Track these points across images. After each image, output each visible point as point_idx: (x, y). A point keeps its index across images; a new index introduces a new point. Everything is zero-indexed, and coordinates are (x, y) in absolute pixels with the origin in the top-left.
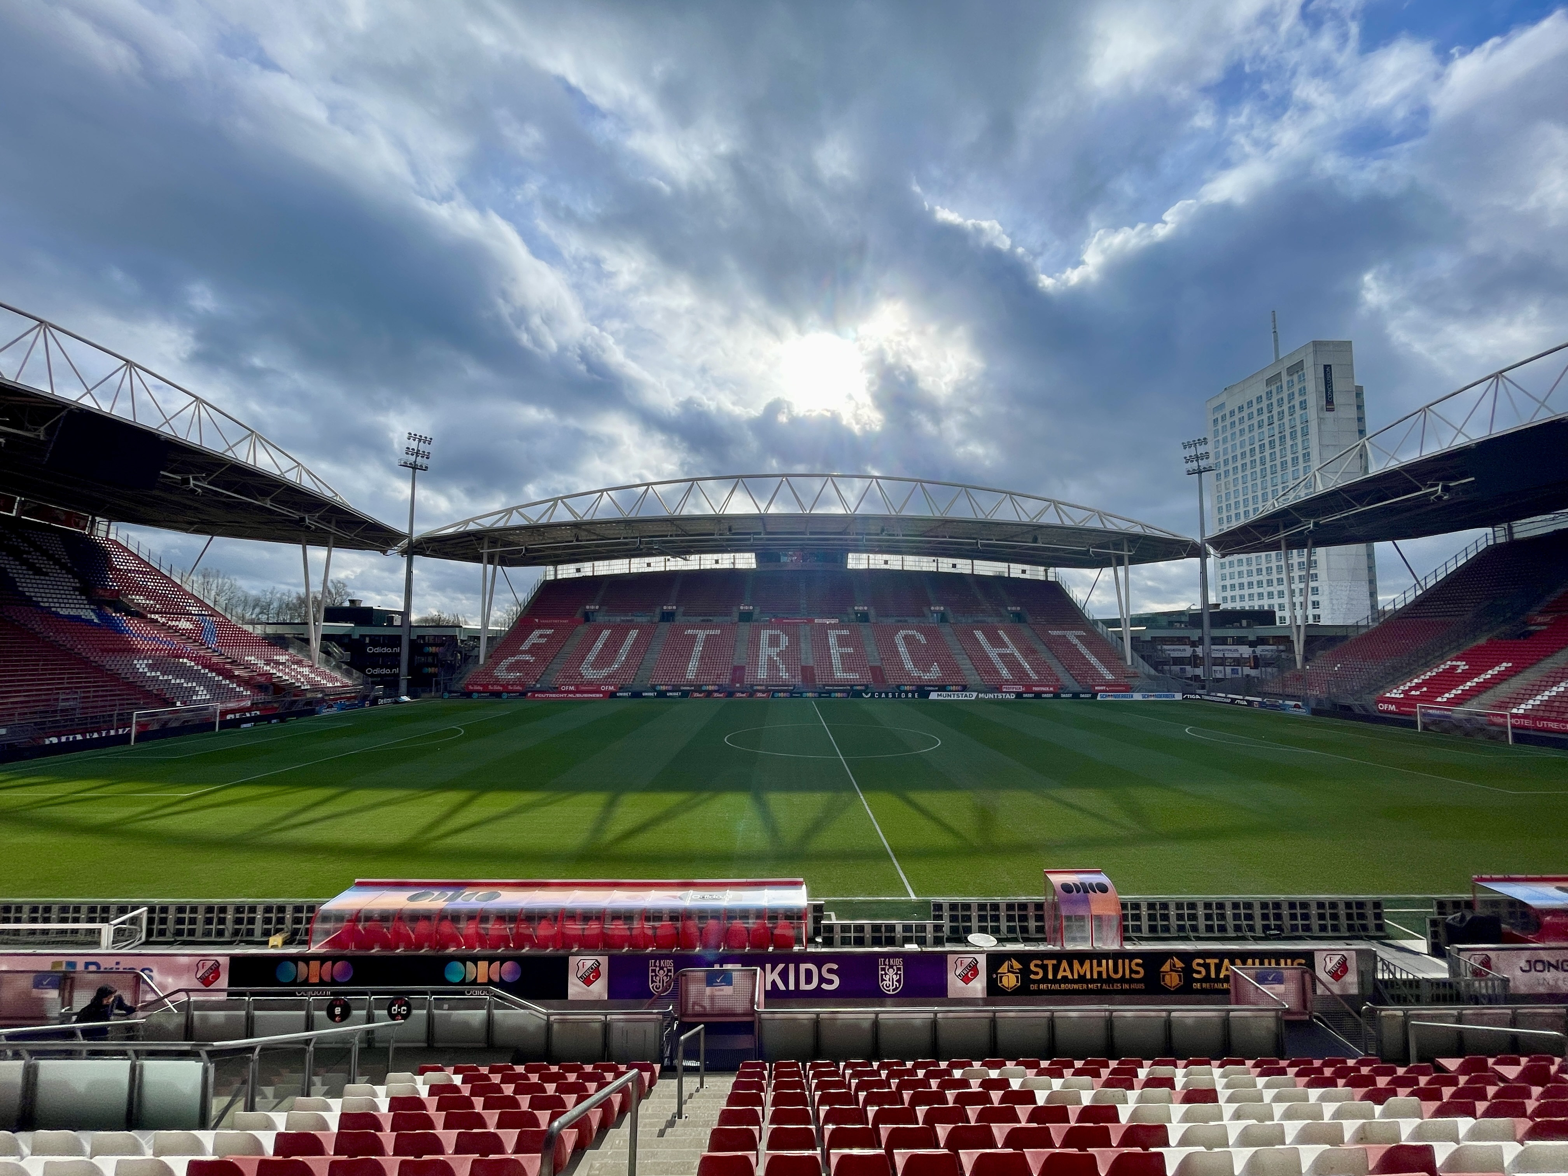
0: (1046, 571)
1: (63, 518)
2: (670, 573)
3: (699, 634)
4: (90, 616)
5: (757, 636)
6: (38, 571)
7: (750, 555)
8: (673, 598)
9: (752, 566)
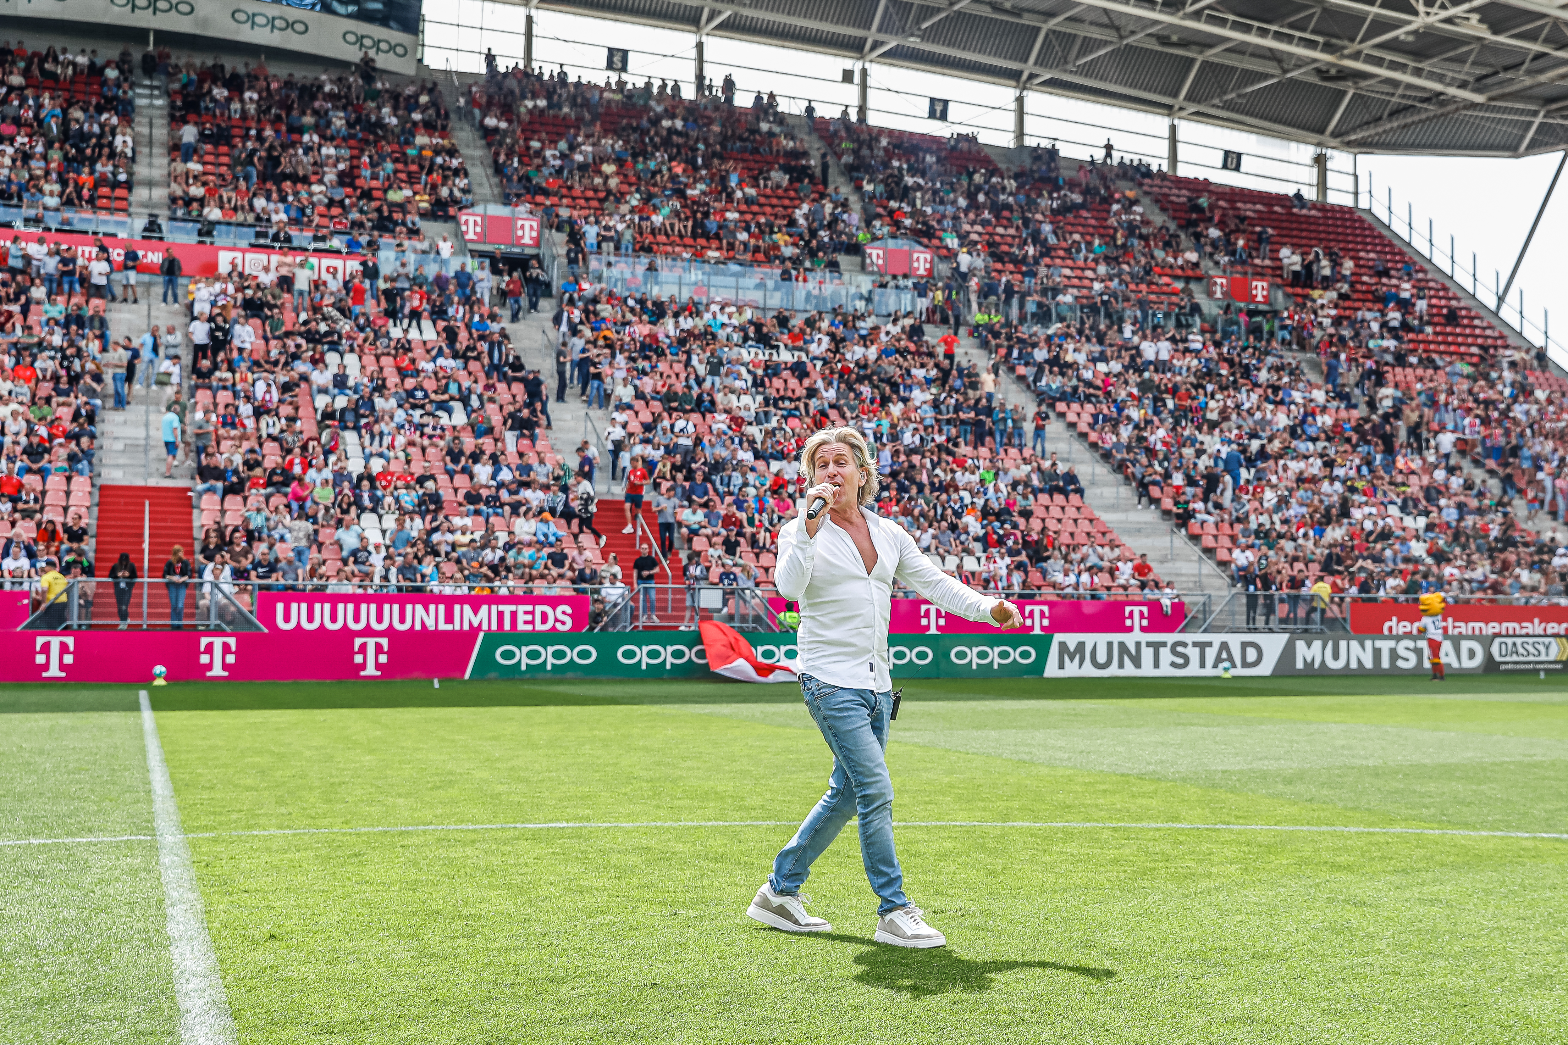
0: (1320, 161)
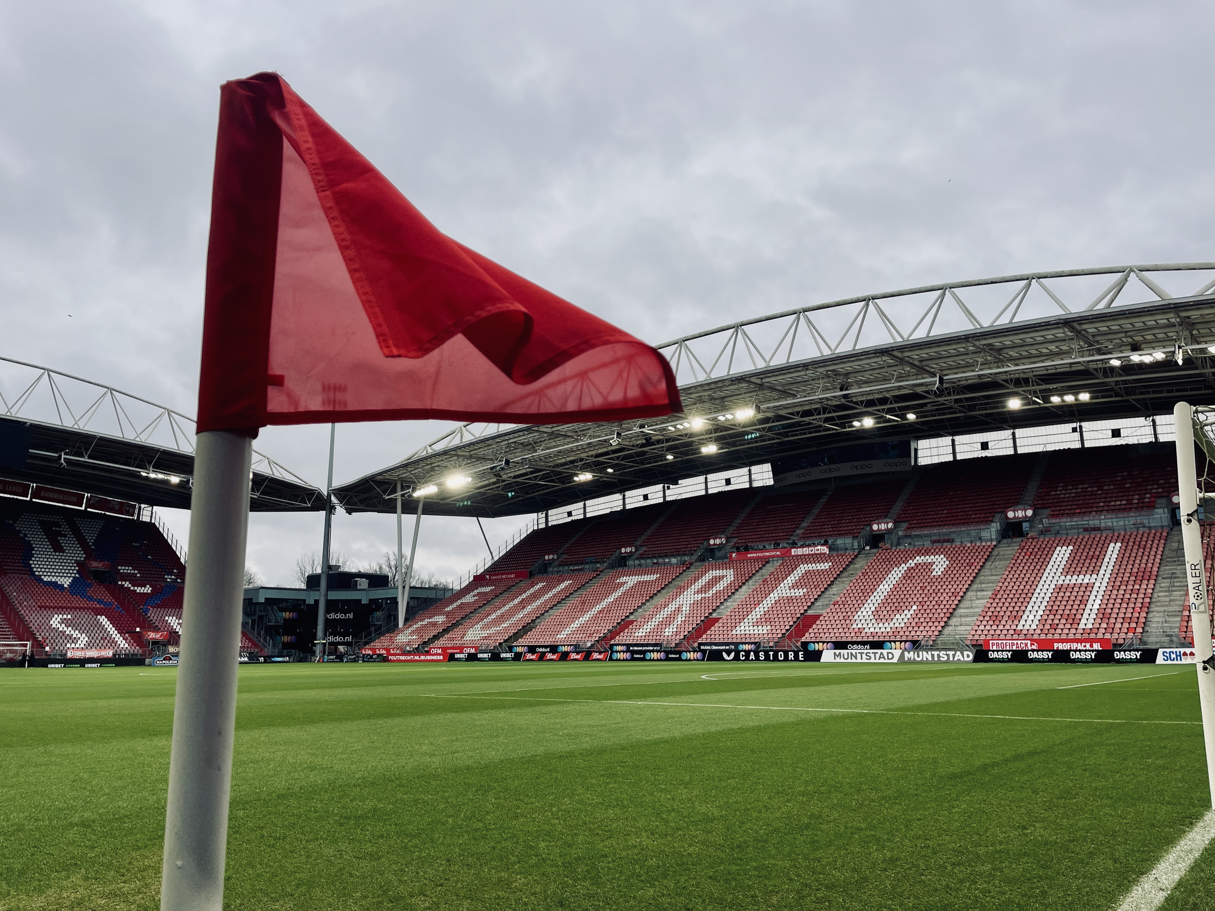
1: (117, 508)
2: (666, 505)
3: (631, 581)
4: (66, 582)
5: (696, 579)
6: (58, 548)
7: (768, 467)
8: (644, 537)
9: (771, 482)
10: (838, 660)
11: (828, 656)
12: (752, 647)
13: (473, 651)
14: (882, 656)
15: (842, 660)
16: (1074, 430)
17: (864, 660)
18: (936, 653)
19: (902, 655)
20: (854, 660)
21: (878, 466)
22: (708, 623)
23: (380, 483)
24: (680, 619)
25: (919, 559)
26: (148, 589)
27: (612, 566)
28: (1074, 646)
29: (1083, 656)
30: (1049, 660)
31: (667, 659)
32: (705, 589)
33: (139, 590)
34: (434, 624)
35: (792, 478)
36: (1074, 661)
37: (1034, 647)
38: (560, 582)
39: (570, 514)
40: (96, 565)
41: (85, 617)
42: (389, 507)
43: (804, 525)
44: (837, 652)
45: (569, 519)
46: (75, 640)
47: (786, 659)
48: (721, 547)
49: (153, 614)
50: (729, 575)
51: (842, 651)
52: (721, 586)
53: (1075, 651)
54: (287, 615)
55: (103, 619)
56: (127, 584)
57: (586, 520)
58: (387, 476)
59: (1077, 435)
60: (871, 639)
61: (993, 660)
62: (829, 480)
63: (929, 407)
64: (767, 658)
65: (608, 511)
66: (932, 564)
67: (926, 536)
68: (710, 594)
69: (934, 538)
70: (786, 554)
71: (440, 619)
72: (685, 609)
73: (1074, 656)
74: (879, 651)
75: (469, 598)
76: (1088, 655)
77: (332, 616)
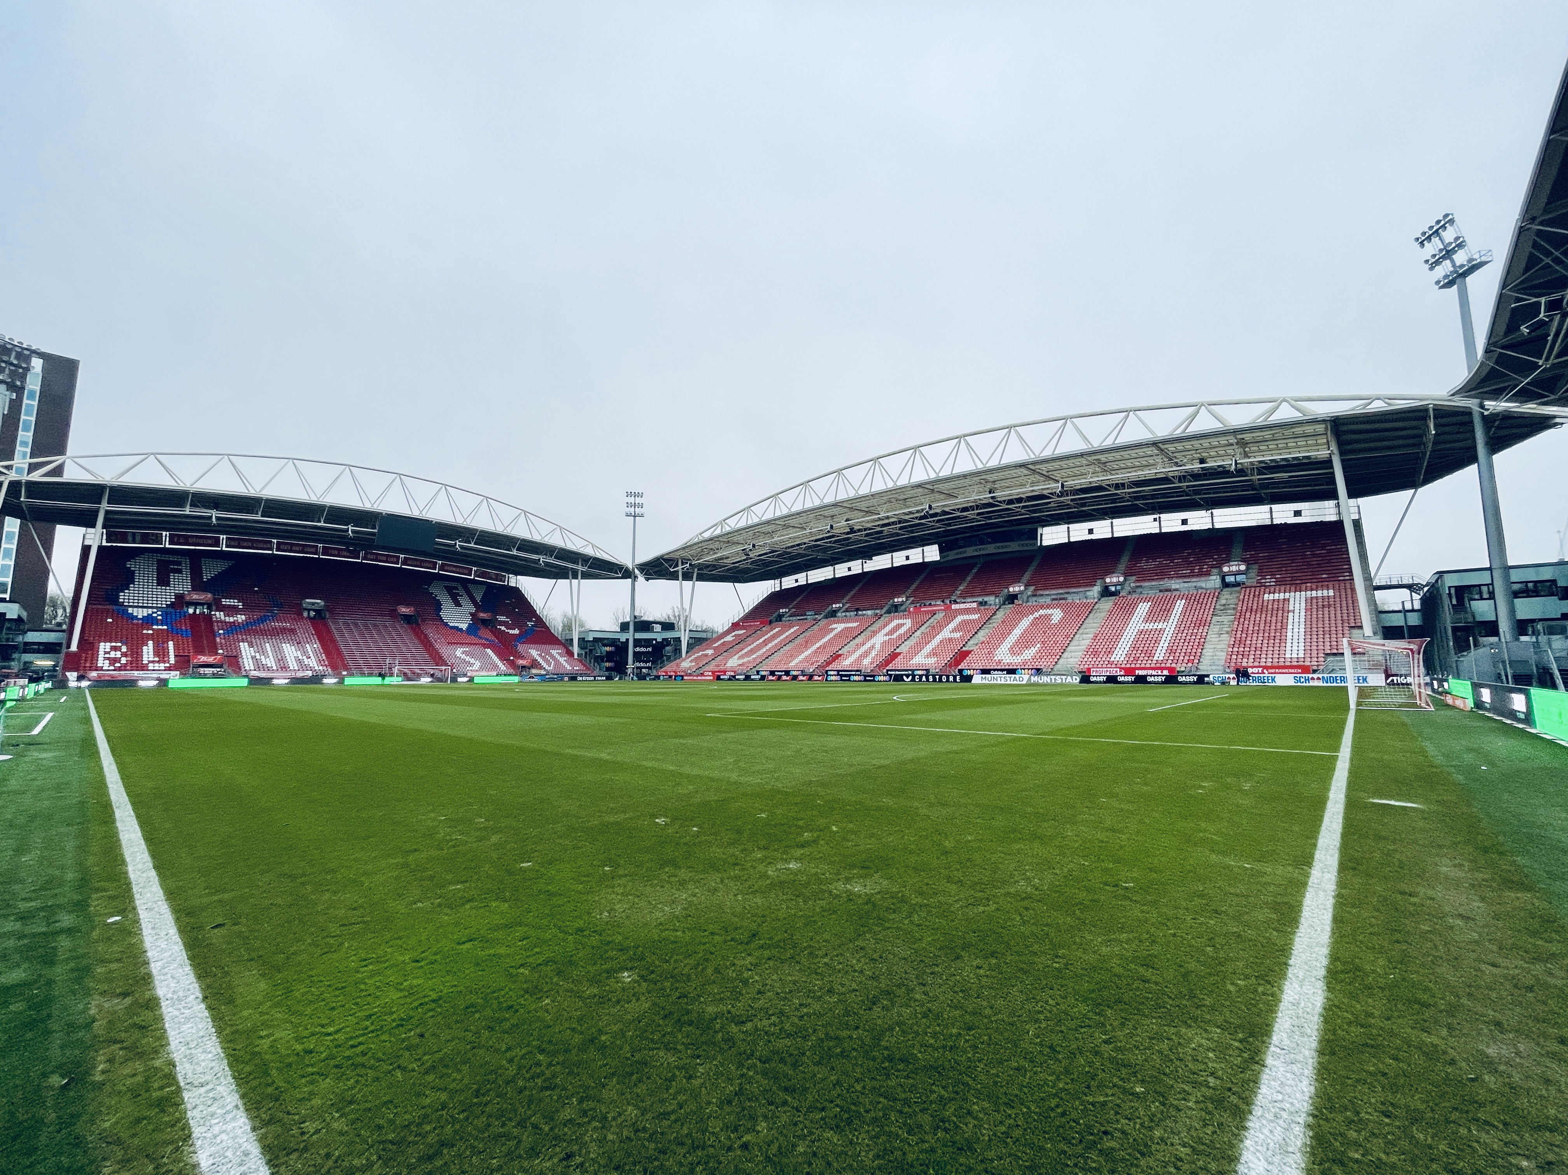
0: (1338, 506)
1: (494, 577)
2: (864, 574)
3: (839, 627)
4: (464, 626)
5: (885, 626)
6: (458, 604)
7: (935, 548)
8: (848, 597)
9: (938, 558)
10: (984, 682)
11: (977, 679)
12: (924, 672)
13: (733, 674)
14: (1015, 679)
15: (987, 682)
16: (1155, 520)
17: (1003, 682)
18: (1053, 677)
19: (1029, 679)
20: (995, 682)
21: (1014, 546)
22: (894, 656)
23: (667, 560)
24: (874, 653)
25: (1042, 612)
26: (516, 632)
27: (826, 617)
28: (1150, 672)
29: (1156, 679)
30: (1132, 682)
31: (865, 680)
32: (891, 632)
33: (511, 632)
34: (706, 655)
35: (952, 555)
36: (1150, 683)
37: (1122, 673)
38: (790, 627)
39: (797, 581)
40: (482, 615)
41: (478, 650)
42: (673, 576)
43: (961, 588)
44: (984, 676)
45: (796, 584)
46: (472, 665)
47: (948, 680)
48: (902, 604)
49: (521, 648)
50: (908, 623)
51: (987, 676)
52: (902, 631)
53: (1151, 676)
54: (608, 649)
55: (489, 651)
56: (503, 628)
57: (808, 585)
58: (672, 556)
59: (1157, 523)
60: (1007, 667)
61: (1093, 682)
62: (979, 556)
63: (1052, 505)
64: (934, 680)
65: (823, 579)
66: (1051, 615)
67: (1047, 595)
68: (894, 636)
69: (1053, 597)
70: (948, 608)
71: (710, 652)
72: (878, 646)
73: (1149, 679)
74: (1013, 676)
75: (729, 638)
76: (1159, 679)
77: (638, 649)
